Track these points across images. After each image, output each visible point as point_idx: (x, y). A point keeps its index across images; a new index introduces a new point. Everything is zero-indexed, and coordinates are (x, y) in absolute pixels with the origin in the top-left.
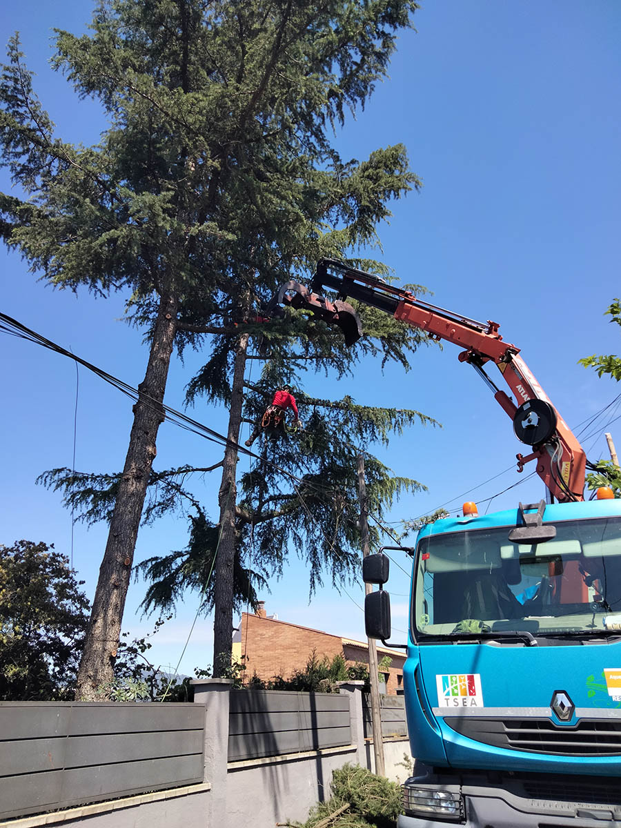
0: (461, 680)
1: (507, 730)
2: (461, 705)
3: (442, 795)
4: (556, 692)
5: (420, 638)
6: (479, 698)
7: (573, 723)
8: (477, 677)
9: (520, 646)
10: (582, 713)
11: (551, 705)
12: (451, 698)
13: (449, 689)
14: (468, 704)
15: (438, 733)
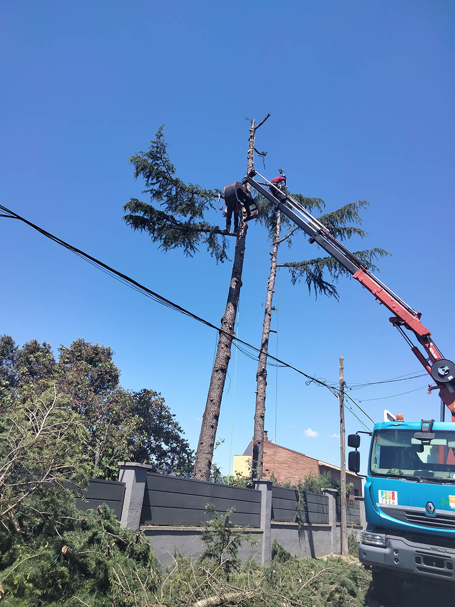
0: (389, 493)
1: (407, 515)
2: (388, 503)
3: (378, 537)
4: (428, 502)
5: (372, 474)
6: (396, 502)
7: (433, 515)
8: (396, 493)
9: (415, 482)
10: (438, 511)
11: (426, 507)
12: (384, 500)
13: (384, 496)
15: (378, 513)
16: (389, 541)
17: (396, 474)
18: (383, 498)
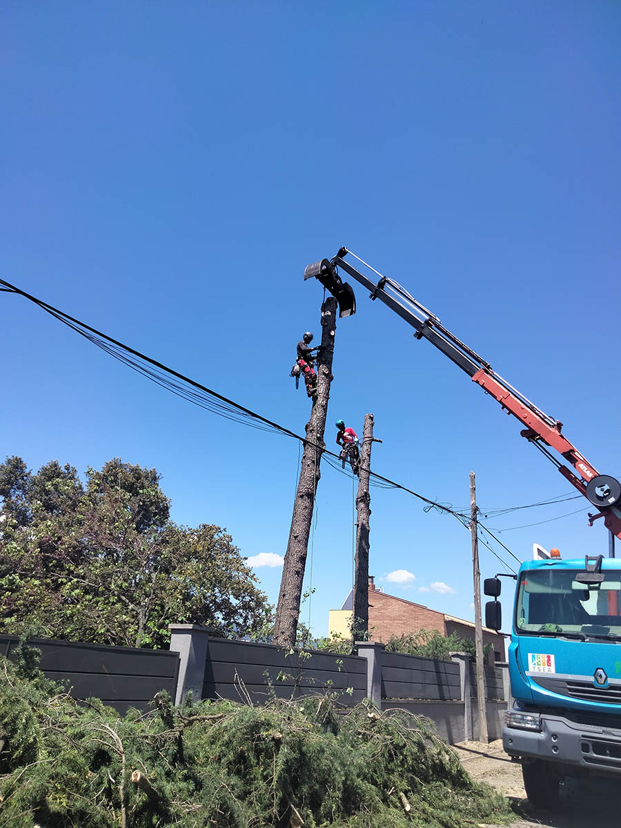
0: (543, 657)
1: (568, 686)
2: (542, 671)
3: (529, 718)
4: (597, 669)
5: (519, 631)
6: (553, 669)
7: (605, 686)
8: (552, 657)
9: (579, 642)
10: (611, 681)
11: (594, 675)
12: (537, 666)
13: (536, 662)
14: (546, 671)
15: (529, 685)
16: (545, 723)
17: (552, 631)
18: (535, 664)
